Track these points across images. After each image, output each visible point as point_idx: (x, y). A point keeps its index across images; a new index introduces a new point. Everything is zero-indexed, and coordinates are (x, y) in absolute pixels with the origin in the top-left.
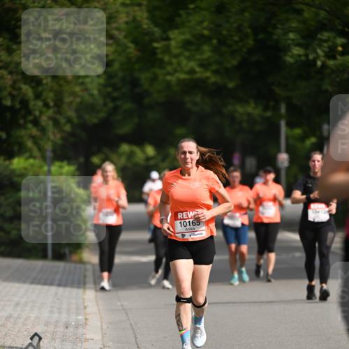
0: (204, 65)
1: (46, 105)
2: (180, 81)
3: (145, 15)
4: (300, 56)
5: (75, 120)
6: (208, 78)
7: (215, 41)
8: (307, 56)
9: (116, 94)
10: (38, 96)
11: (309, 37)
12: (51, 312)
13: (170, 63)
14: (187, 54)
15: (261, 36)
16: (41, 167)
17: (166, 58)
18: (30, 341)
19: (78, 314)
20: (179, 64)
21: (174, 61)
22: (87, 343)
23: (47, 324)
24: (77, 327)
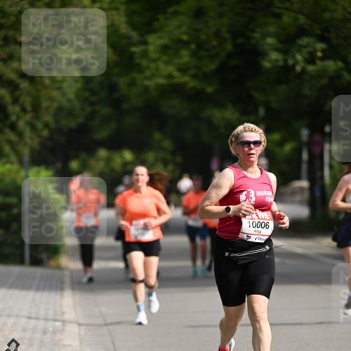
0: (183, 70)
1: (24, 110)
2: (158, 86)
3: (123, 19)
4: (277, 61)
5: (53, 126)
6: (186, 83)
7: (193, 46)
8: (286, 61)
9: (94, 99)
10: (16, 101)
11: (288, 42)
12: (29, 318)
13: (148, 68)
14: (165, 58)
15: (240, 41)
16: (18, 172)
17: (145, 63)
18: (8, 347)
19: (55, 320)
20: (157, 69)
21: (153, 65)
22: (64, 349)
23: (24, 330)
24: (54, 333)
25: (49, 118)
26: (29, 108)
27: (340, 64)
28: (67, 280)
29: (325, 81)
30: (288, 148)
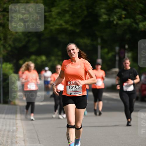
0: (66, 22)
2: (56, 29)
4: (105, 19)
5: (13, 46)
6: (67, 28)
7: (71, 12)
8: (109, 19)
9: (29, 35)
11: (110, 11)
12: (3, 126)
13: (52, 22)
14: (59, 17)
15: (90, 10)
17: (51, 19)
19: (13, 126)
20: (56, 22)
21: (54, 21)
22: (17, 139)
24: (13, 132)
25: (10, 42)
26: (2, 38)
27: (132, 20)
28: (18, 110)
29: (126, 27)
30: (110, 55)
